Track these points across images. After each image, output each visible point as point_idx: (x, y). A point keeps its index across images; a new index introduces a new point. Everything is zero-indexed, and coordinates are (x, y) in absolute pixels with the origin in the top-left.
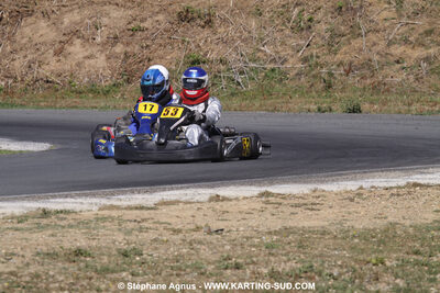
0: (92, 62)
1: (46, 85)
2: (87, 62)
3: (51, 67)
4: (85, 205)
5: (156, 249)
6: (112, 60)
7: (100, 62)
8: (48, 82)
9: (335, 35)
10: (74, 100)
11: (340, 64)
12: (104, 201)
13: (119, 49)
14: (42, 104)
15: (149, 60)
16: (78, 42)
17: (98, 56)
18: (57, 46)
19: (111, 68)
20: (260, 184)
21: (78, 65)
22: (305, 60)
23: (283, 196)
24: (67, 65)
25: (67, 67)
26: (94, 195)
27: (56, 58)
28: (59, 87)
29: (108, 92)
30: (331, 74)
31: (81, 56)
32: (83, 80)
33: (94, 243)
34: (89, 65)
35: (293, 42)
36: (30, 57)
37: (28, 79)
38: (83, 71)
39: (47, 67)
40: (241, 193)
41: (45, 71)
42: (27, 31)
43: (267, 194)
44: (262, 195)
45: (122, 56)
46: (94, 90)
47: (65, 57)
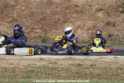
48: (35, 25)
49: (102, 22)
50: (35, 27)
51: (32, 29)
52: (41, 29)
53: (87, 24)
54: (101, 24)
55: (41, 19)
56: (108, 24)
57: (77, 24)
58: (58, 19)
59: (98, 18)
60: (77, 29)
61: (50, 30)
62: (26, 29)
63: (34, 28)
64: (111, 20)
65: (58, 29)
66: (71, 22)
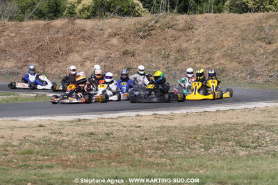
4: (93, 117)
9: (177, 60)
11: (179, 70)
12: (99, 116)
13: (103, 64)
16: (88, 61)
18: (81, 63)
20: (153, 111)
22: (167, 68)
23: (161, 115)
30: (175, 73)
33: (97, 131)
35: (162, 62)
40: (147, 114)
42: (71, 57)
43: (155, 114)
44: (154, 114)
48: (29, 57)
49: (118, 51)
50: (29, 59)
51: (25, 62)
52: (37, 61)
53: (98, 54)
54: (117, 53)
55: (37, 48)
56: (125, 53)
57: (85, 54)
58: (60, 48)
59: (112, 45)
60: (85, 61)
61: (49, 62)
62: (18, 62)
63: (28, 61)
64: (129, 48)
65: (59, 62)
66: (77, 52)
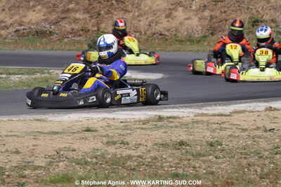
0: (189, 22)
1: (160, 37)
2: (186, 22)
3: (163, 25)
4: (186, 113)
5: (231, 141)
6: (202, 21)
7: (195, 22)
8: (161, 34)
10: (178, 46)
12: (198, 111)
13: (207, 13)
14: (158, 49)
15: (226, 20)
16: (180, 9)
17: (193, 17)
18: (168, 12)
19: (202, 26)
21: (181, 24)
24: (174, 24)
25: (174, 25)
26: (191, 107)
27: (167, 19)
28: (168, 38)
29: (199, 41)
31: (182, 18)
32: (183, 33)
33: (191, 138)
34: (188, 24)
36: (150, 19)
37: (149, 33)
38: (184, 27)
39: (160, 25)
41: (160, 28)
42: (148, 2)
45: (209, 18)
46: (190, 40)
47: (172, 19)
